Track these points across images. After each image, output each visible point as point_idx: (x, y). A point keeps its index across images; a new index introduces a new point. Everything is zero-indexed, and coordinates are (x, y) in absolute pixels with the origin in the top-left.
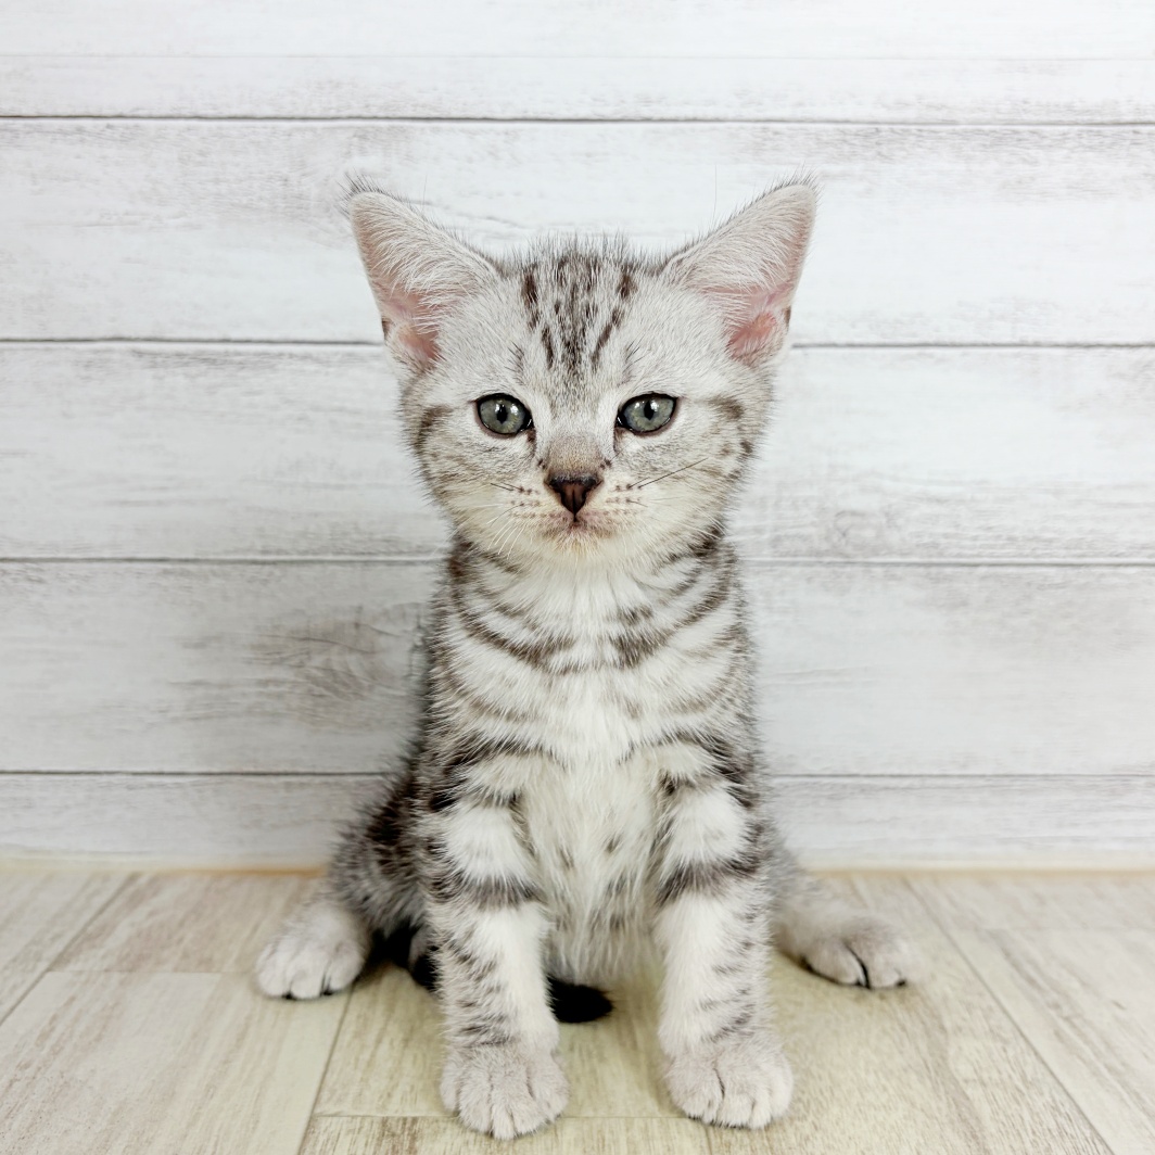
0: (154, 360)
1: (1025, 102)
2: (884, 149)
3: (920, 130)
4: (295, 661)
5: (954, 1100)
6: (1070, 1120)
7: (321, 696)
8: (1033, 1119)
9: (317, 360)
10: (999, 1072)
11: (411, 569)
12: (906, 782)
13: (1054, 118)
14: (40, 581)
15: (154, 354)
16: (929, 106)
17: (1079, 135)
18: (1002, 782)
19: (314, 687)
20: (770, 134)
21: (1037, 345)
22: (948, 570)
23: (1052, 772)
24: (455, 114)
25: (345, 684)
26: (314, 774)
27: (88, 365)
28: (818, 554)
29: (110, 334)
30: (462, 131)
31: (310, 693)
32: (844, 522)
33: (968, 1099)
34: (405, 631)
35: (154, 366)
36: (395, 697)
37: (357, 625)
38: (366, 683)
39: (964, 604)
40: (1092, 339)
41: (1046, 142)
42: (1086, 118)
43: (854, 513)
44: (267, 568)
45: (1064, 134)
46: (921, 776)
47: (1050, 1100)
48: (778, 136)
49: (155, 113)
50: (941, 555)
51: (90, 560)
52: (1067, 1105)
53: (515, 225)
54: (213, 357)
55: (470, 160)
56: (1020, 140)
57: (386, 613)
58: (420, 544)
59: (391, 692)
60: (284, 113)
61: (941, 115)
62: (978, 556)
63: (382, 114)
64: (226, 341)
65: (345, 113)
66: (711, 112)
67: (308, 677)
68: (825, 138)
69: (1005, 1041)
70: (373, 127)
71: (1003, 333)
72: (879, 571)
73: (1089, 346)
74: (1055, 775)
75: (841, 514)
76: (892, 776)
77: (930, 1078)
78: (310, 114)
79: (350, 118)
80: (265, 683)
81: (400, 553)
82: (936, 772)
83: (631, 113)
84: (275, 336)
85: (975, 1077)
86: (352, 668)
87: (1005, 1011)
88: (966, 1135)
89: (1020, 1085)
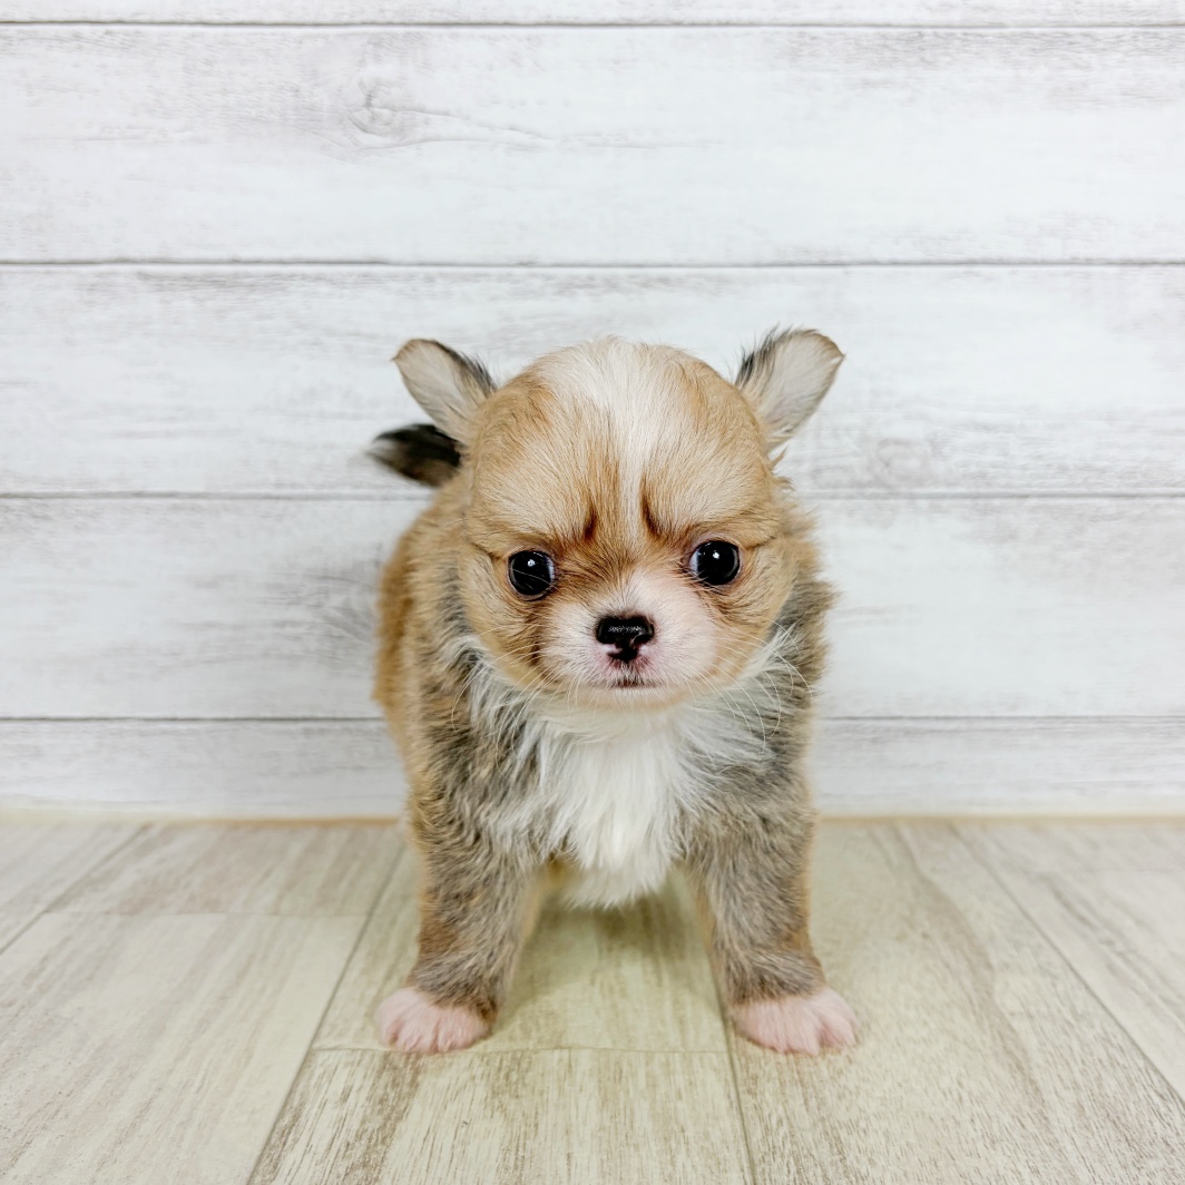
0: (161, 283)
2: (928, 55)
3: (965, 34)
4: (312, 602)
5: (999, 1033)
6: (1123, 1051)
7: (340, 638)
8: (1083, 1050)
9: (330, 281)
10: (1048, 1006)
12: (952, 726)
13: (1107, 19)
14: (45, 518)
15: (161, 277)
16: (976, 8)
17: (1135, 38)
18: (1053, 725)
19: (333, 628)
20: (807, 39)
21: (1089, 262)
22: (997, 502)
23: (1104, 713)
24: (474, 19)
25: (364, 625)
26: (334, 719)
27: (92, 288)
28: (860, 485)
29: (115, 255)
30: (481, 36)
31: (329, 635)
32: (888, 451)
33: (1013, 1031)
35: (161, 289)
37: (376, 563)
39: (1013, 536)
40: (1146, 255)
41: (1100, 45)
42: (1142, 19)
43: (898, 442)
44: (281, 504)
46: (967, 718)
47: (1101, 1032)
48: (815, 41)
49: (158, 18)
50: (989, 485)
51: (96, 495)
52: (1120, 1037)
54: (222, 279)
55: (491, 68)
56: (1071, 43)
60: (294, 19)
62: (1029, 486)
63: (397, 20)
64: (235, 262)
65: (359, 19)
66: (744, 15)
67: (326, 618)
68: (865, 43)
69: (1055, 977)
70: (388, 33)
71: (1053, 249)
72: (923, 503)
73: (1143, 264)
74: (1108, 717)
75: (884, 443)
76: (938, 718)
77: (974, 1013)
79: (364, 24)
80: (282, 624)
82: (983, 713)
83: (660, 15)
84: (287, 255)
85: (1022, 1010)
87: (1055, 948)
88: (1010, 1065)
89: (1070, 1018)
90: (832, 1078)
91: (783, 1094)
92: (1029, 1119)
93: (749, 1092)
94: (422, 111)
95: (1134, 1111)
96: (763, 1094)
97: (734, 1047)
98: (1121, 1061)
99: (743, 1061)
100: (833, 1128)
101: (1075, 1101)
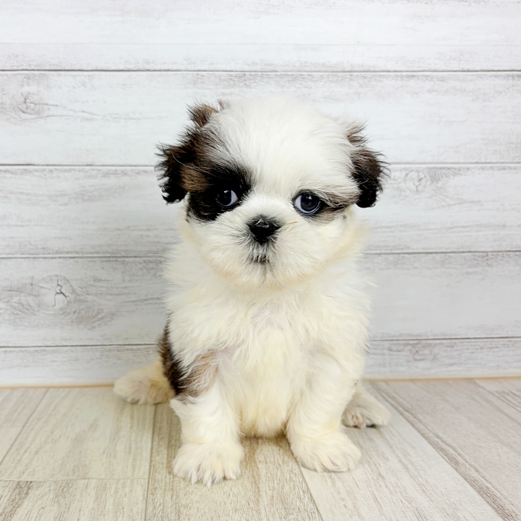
1: (305, 63)
2: (247, 83)
3: (262, 75)
4: (6, 300)
5: (252, 470)
6: (296, 475)
7: (17, 314)
8: (281, 475)
9: (11, 172)
10: (274, 458)
11: (54, 260)
13: (317, 69)
16: (266, 64)
17: (328, 76)
19: (14, 310)
20: (200, 76)
24: (67, 68)
25: (27, 309)
26: (16, 347)
30: (70, 75)
31: (13, 313)
33: (258, 468)
34: (52, 287)
36: (49, 314)
37: (32, 284)
38: (36, 309)
41: (315, 79)
42: (331, 69)
45: (322, 76)
47: (290, 468)
48: (202, 77)
52: (297, 470)
53: (94, 114)
55: (74, 88)
57: (44, 279)
58: (58, 250)
59: (48, 312)
61: (271, 68)
63: (36, 68)
65: (20, 68)
66: (175, 67)
67: (11, 306)
68: (223, 78)
70: (33, 74)
77: (246, 461)
78: (5, 68)
79: (22, 70)
81: (49, 253)
83: (141, 67)
85: (264, 460)
86: (30, 302)
88: (252, 482)
89: (281, 463)
90: (184, 488)
91: (164, 494)
92: (252, 502)
93: (152, 494)
94: (47, 104)
95: (291, 497)
96: (156, 494)
97: (151, 476)
98: (294, 479)
99: (153, 482)
100: (179, 507)
101: (271, 495)
